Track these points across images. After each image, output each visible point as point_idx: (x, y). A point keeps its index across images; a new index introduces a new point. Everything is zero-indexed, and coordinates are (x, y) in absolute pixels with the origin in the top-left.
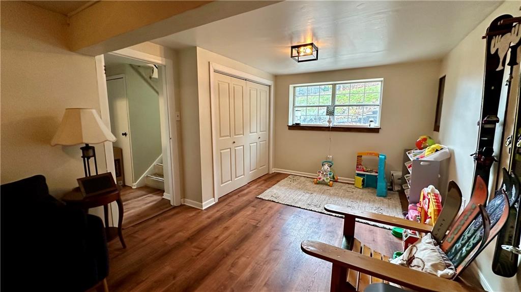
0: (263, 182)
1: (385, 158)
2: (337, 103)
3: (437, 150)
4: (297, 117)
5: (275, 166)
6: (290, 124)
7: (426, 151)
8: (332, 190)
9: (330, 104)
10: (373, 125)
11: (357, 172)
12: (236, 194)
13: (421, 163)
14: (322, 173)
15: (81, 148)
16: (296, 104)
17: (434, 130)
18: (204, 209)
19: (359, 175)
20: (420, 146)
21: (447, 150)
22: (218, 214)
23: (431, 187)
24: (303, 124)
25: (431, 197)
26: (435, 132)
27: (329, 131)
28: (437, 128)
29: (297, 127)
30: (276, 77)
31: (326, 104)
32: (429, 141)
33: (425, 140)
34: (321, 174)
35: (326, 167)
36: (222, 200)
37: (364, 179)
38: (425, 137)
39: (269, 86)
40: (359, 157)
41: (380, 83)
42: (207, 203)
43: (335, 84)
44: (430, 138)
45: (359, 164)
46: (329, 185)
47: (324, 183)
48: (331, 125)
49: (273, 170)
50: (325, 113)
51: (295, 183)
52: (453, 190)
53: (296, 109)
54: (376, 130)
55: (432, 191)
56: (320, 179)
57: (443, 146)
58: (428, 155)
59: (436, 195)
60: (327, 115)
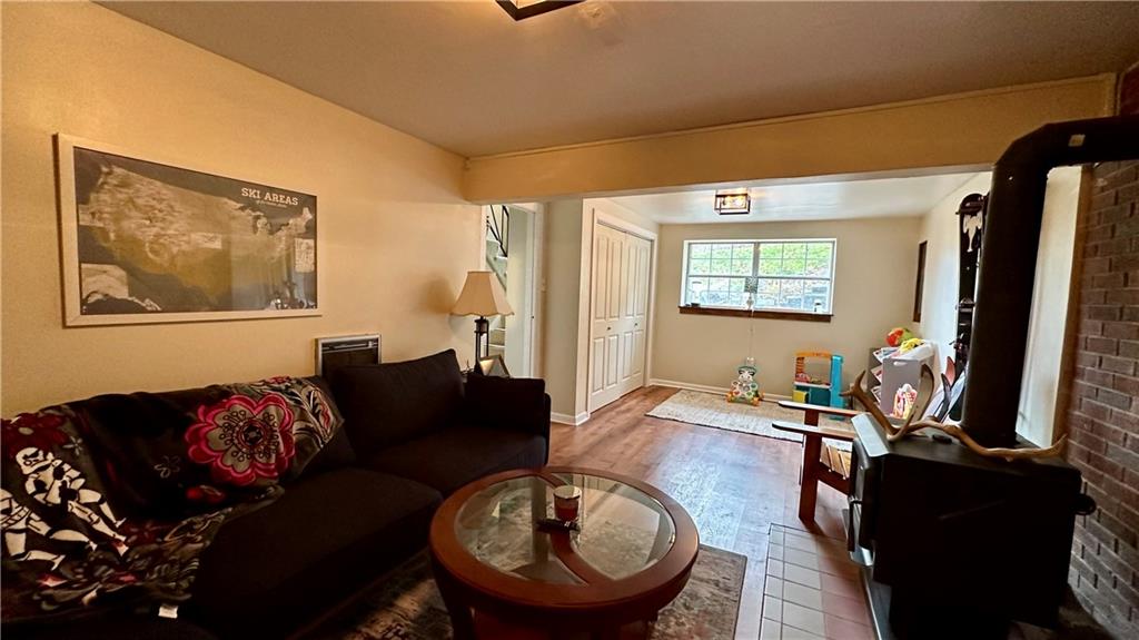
0: (642, 397)
1: (842, 361)
2: (760, 273)
3: (916, 346)
4: (695, 293)
5: (654, 376)
6: (682, 305)
7: (901, 349)
8: (759, 410)
9: (750, 274)
10: (820, 311)
11: (797, 383)
12: (612, 409)
13: (895, 363)
14: (741, 385)
15: (476, 321)
16: (692, 272)
17: (915, 320)
18: (577, 424)
19: (799, 388)
20: (893, 342)
21: (929, 346)
22: (604, 431)
23: (906, 386)
24: (704, 304)
25: (907, 396)
26: (916, 323)
27: (750, 316)
28: (917, 318)
29: (694, 309)
30: (662, 227)
31: (745, 275)
32: (905, 334)
33: (900, 333)
34: (737, 387)
35: (746, 375)
36: (597, 415)
37: (807, 395)
38: (900, 329)
39: (652, 241)
40: (800, 359)
41: (830, 245)
42: (581, 417)
43: (759, 243)
44: (907, 331)
45: (799, 371)
46: (752, 404)
47: (744, 401)
48: (752, 308)
49: (651, 382)
50: (743, 288)
51: (696, 401)
52: (926, 374)
53: (692, 279)
54: (826, 318)
55: (908, 390)
56: (737, 393)
57: (923, 341)
58: (905, 353)
59: (912, 395)
60: (746, 291)
